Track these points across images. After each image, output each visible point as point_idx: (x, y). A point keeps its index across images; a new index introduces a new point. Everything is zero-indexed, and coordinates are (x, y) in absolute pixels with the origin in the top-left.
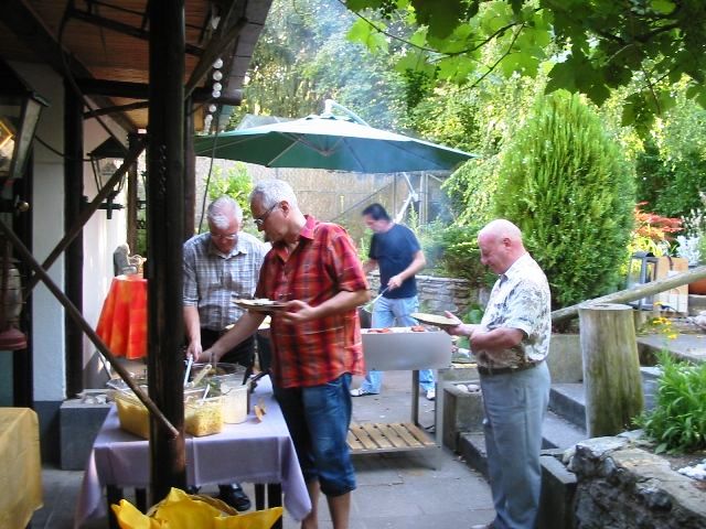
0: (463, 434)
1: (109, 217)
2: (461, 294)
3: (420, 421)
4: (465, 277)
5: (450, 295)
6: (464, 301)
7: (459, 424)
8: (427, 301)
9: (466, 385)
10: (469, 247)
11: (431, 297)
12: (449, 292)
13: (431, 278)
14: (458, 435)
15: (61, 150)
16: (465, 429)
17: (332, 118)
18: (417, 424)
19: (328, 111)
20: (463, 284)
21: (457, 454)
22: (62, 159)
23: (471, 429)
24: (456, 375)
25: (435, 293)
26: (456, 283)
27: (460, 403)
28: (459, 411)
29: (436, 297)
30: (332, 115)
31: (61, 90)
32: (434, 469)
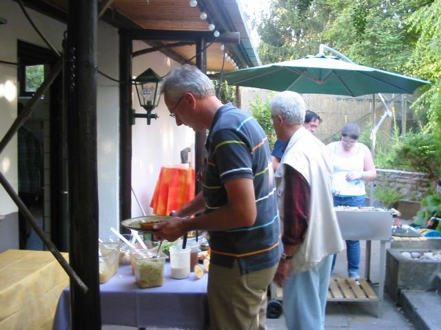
0: (403, 291)
1: (149, 123)
2: (424, 184)
3: (371, 279)
4: (425, 171)
5: (416, 184)
6: (426, 189)
7: (400, 283)
8: (399, 189)
9: (411, 252)
10: (427, 149)
11: (402, 185)
12: (415, 182)
13: (403, 172)
14: (399, 290)
15: (117, 78)
16: (405, 287)
17: (323, 57)
18: (368, 281)
19: (321, 53)
20: (425, 177)
21: (398, 305)
22: (118, 84)
23: (411, 288)
24: (403, 244)
25: (405, 183)
26: (420, 176)
27: (401, 267)
28: (400, 273)
29: (405, 185)
30: (324, 55)
31: (117, 38)
32: (376, 317)
